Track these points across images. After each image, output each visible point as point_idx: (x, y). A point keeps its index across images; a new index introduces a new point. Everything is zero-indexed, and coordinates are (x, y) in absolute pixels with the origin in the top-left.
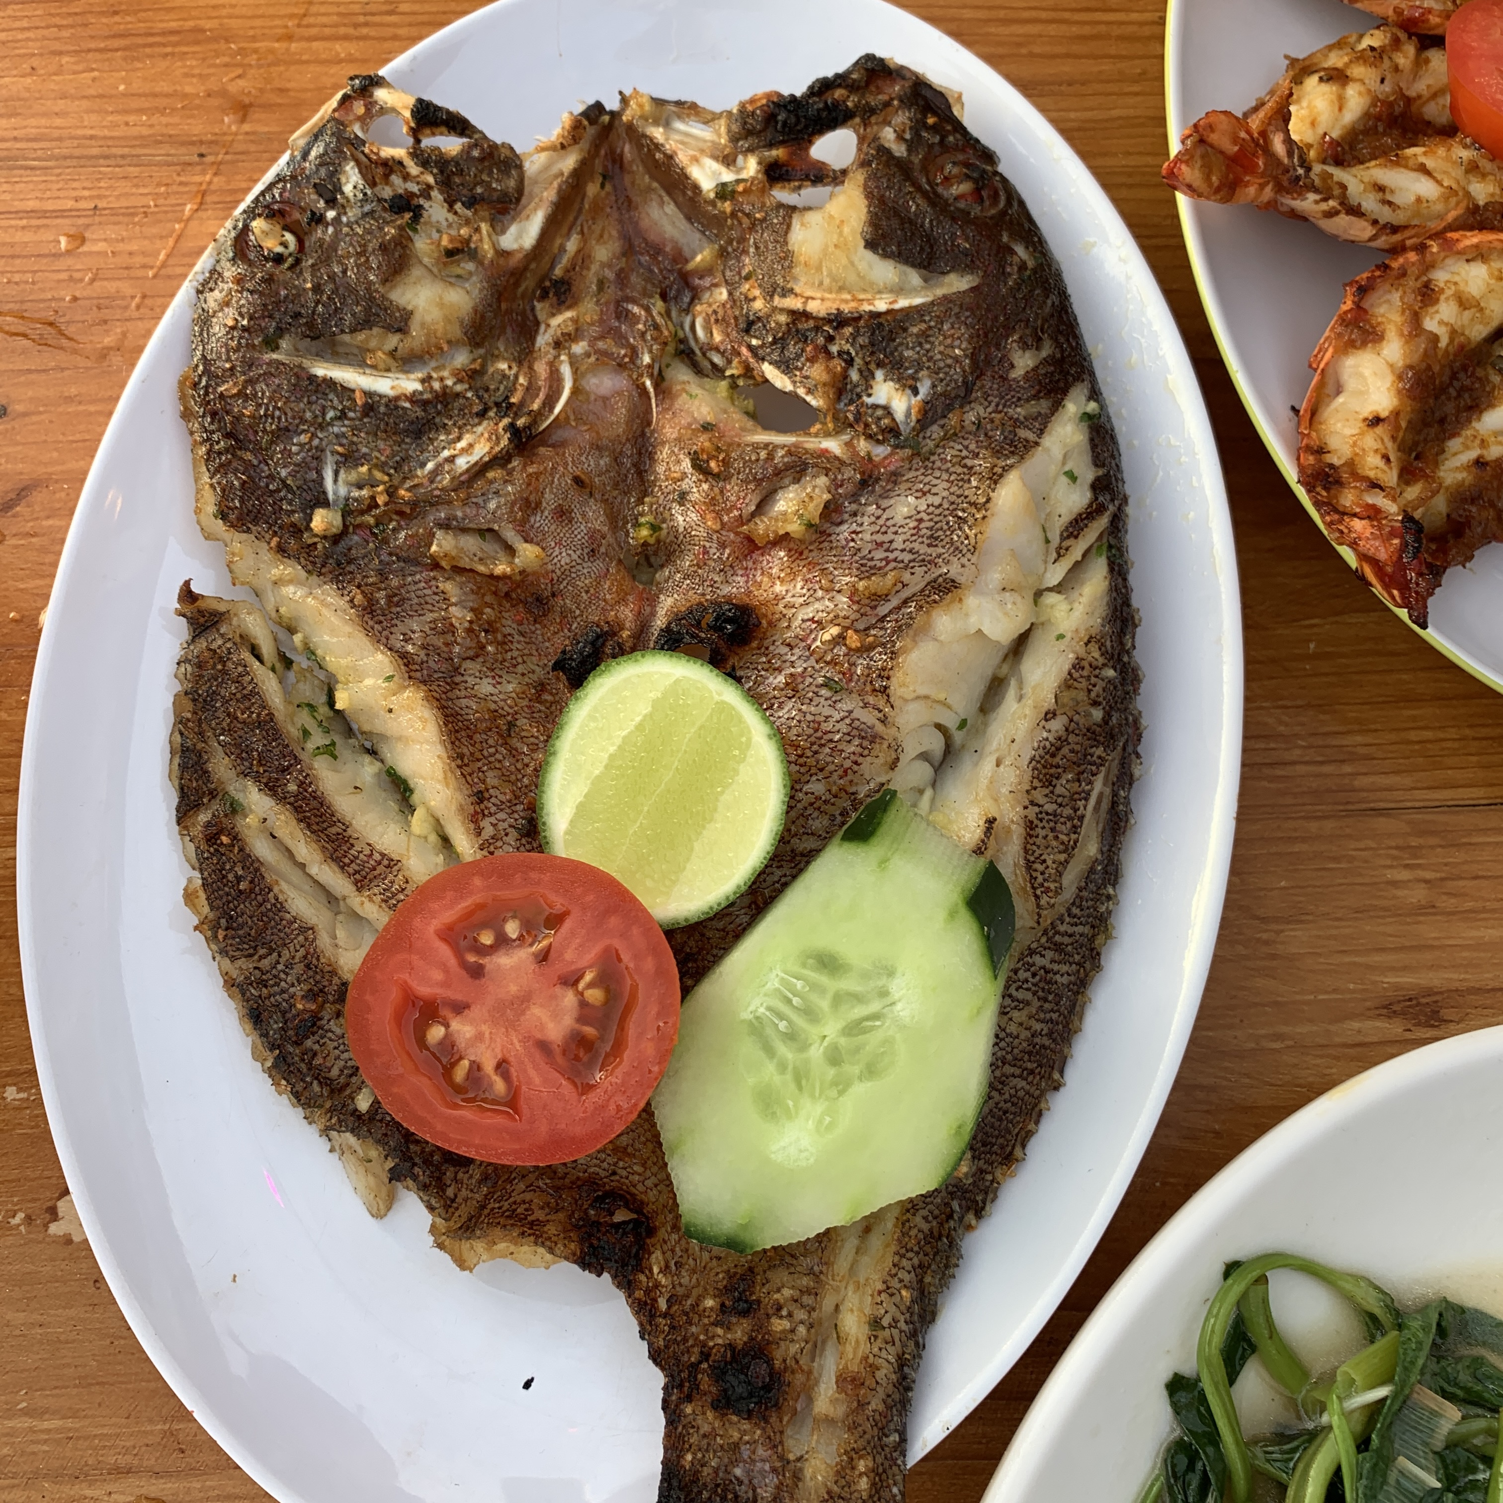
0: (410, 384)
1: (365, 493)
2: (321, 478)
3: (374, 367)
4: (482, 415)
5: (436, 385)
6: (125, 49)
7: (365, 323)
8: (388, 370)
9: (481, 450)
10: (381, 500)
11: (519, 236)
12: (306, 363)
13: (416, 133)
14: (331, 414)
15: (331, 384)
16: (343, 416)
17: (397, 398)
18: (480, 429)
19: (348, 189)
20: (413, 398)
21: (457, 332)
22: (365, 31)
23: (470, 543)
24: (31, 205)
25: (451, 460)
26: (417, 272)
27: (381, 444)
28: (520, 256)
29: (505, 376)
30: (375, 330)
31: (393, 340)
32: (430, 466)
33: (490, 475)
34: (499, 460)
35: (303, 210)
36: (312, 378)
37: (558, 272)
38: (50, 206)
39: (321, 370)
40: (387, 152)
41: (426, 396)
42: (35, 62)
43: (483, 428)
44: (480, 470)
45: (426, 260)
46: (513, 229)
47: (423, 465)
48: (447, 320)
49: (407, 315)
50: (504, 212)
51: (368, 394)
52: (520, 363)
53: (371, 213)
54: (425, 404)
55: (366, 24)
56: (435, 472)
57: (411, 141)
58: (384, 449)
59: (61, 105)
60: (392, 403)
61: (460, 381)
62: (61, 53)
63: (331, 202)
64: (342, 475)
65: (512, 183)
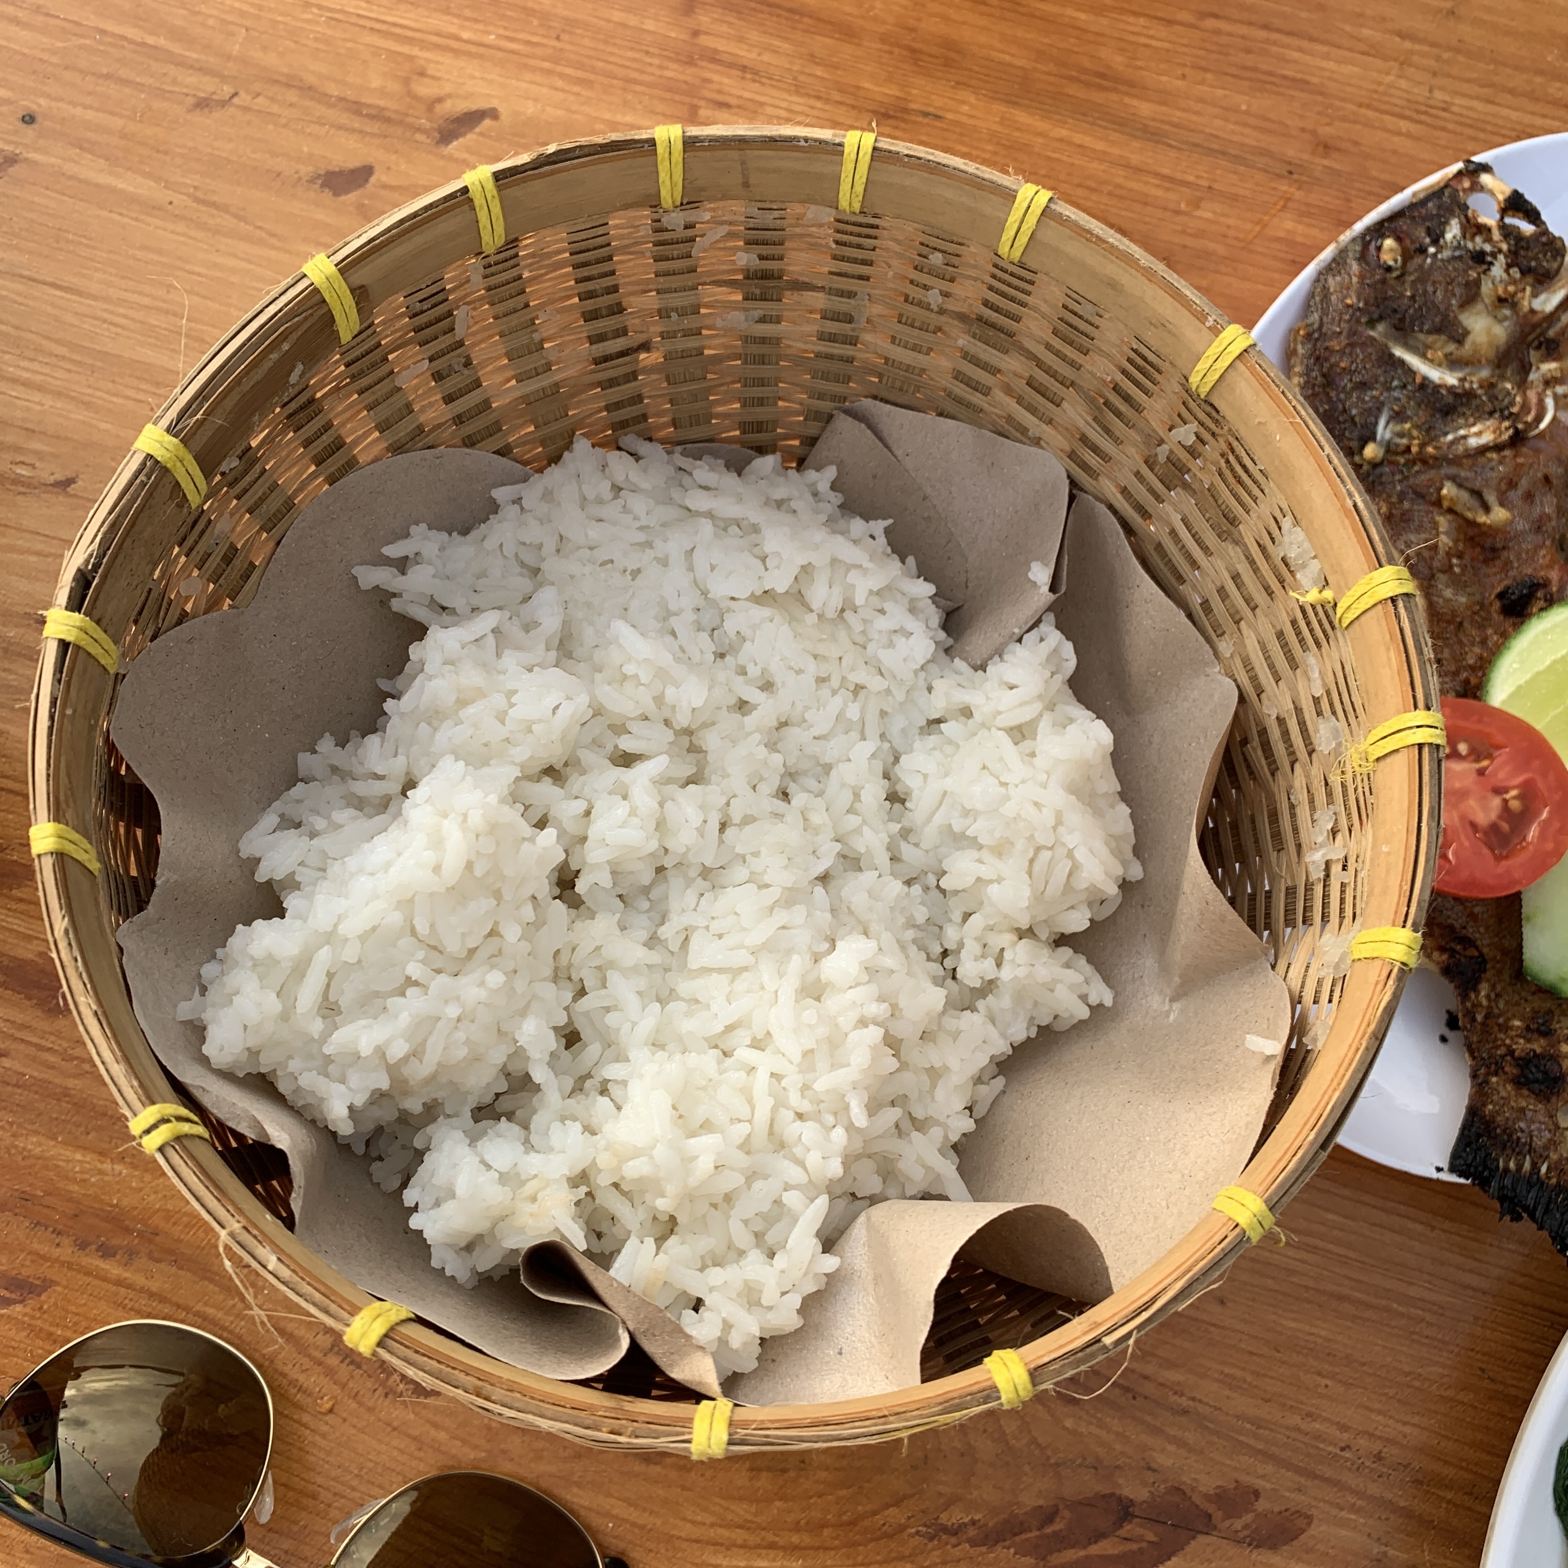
0: (1451, 379)
1: (1404, 441)
2: (1376, 423)
3: (1432, 361)
4: (1491, 414)
5: (1467, 385)
6: (1251, 80)
7: (1437, 330)
8: (1440, 365)
9: (1487, 438)
10: (1414, 449)
11: (1545, 302)
12: (1390, 344)
13: (1504, 212)
14: (1395, 383)
15: (1402, 362)
16: (1404, 386)
17: (1440, 386)
18: (1488, 423)
19: (1449, 236)
20: (1451, 389)
21: (1491, 354)
22: (1423, 118)
23: (1464, 496)
24: (1166, 171)
25: (1465, 437)
26: (1479, 307)
27: (1421, 413)
28: (1540, 316)
29: (1508, 393)
30: (1443, 337)
31: (1451, 347)
32: (1450, 437)
33: (1489, 455)
34: (1497, 447)
35: (1413, 242)
36: (1392, 356)
37: (1551, 333)
38: (1179, 176)
39: (1398, 352)
40: (1483, 220)
41: (1459, 391)
42: (1187, 71)
43: (1491, 423)
44: (1483, 450)
45: (1487, 301)
46: (1543, 297)
47: (1446, 434)
48: (1490, 343)
49: (1467, 333)
50: (1540, 282)
51: (1425, 378)
52: (1519, 387)
53: (1460, 258)
54: (1457, 396)
55: (1426, 113)
56: (1452, 443)
57: (1498, 216)
58: (1422, 416)
59: (1199, 107)
60: (1437, 388)
61: (1481, 387)
62: (1205, 70)
63: (1435, 242)
64: (1391, 426)
65: (1555, 265)
